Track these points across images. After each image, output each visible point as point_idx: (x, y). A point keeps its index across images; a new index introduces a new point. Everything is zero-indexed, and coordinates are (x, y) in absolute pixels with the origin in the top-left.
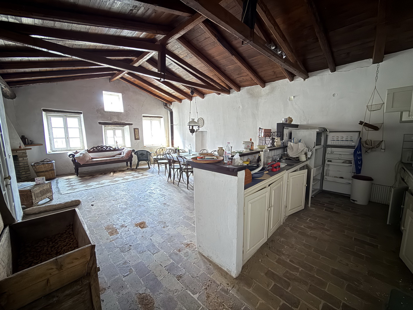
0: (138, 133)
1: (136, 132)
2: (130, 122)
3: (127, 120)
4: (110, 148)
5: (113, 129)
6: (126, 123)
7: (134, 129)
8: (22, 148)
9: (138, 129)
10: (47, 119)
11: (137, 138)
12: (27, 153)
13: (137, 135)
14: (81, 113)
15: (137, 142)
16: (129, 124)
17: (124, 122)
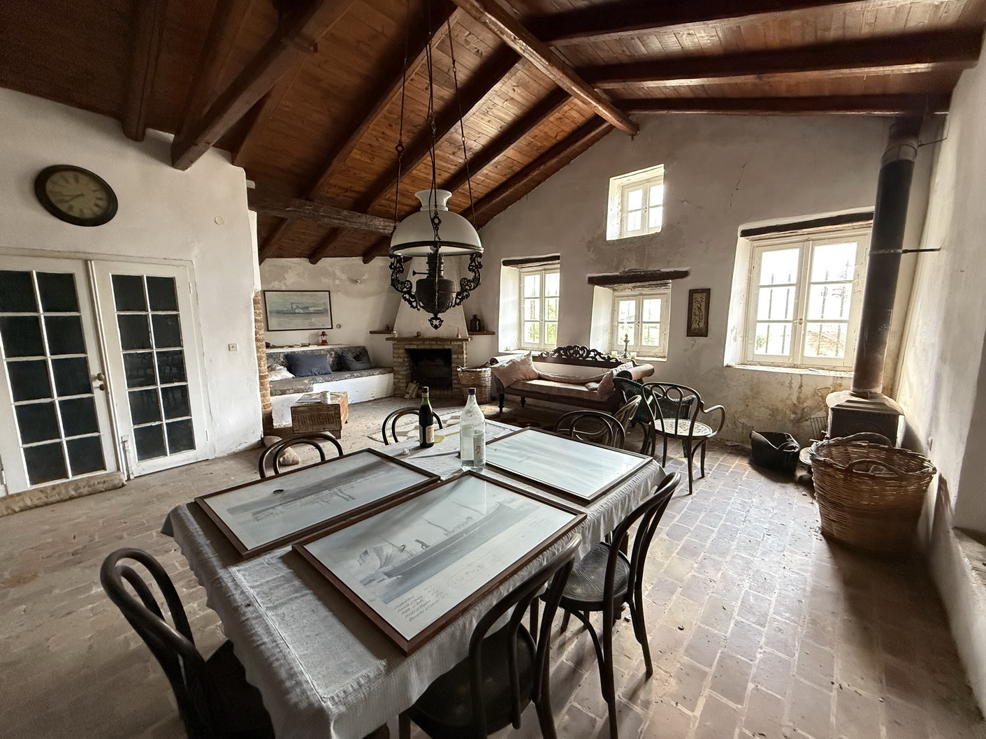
0: (703, 308)
1: (695, 305)
2: (679, 266)
3: (668, 262)
5: (636, 296)
6: (664, 270)
7: (692, 293)
8: (460, 337)
9: (707, 291)
10: (520, 279)
11: (695, 329)
12: (464, 347)
13: (697, 318)
14: (557, 258)
15: (693, 345)
16: (676, 272)
17: (658, 270)
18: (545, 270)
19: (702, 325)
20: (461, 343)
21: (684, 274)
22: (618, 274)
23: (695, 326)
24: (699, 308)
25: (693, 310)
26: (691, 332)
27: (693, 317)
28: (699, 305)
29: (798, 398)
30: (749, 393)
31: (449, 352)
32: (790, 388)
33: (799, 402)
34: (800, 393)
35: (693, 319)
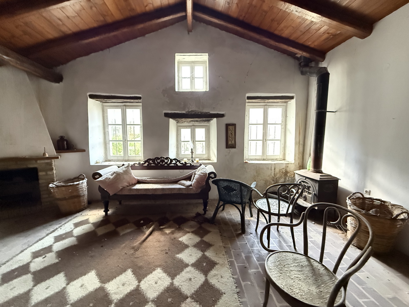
0: (233, 134)
1: (229, 132)
2: (220, 111)
3: (214, 108)
4: (176, 162)
5: (191, 126)
6: (211, 112)
7: (227, 125)
8: (47, 156)
9: (234, 125)
10: (103, 111)
11: (230, 145)
12: (53, 164)
13: (231, 139)
14: (139, 98)
15: (229, 153)
16: (218, 114)
17: (208, 112)
18: (125, 106)
19: (233, 142)
20: (49, 161)
21: (222, 116)
22: (184, 112)
23: (230, 143)
24: (232, 134)
25: (229, 135)
26: (228, 146)
27: (229, 138)
28: (231, 132)
29: (274, 174)
30: (256, 174)
31: (35, 171)
32: (271, 170)
33: (275, 176)
34: (275, 171)
35: (229, 139)
